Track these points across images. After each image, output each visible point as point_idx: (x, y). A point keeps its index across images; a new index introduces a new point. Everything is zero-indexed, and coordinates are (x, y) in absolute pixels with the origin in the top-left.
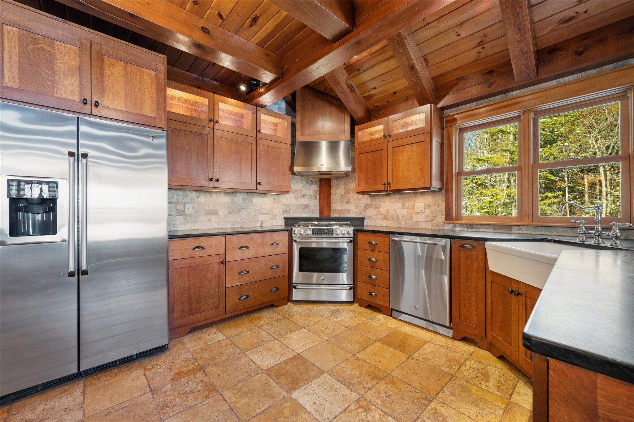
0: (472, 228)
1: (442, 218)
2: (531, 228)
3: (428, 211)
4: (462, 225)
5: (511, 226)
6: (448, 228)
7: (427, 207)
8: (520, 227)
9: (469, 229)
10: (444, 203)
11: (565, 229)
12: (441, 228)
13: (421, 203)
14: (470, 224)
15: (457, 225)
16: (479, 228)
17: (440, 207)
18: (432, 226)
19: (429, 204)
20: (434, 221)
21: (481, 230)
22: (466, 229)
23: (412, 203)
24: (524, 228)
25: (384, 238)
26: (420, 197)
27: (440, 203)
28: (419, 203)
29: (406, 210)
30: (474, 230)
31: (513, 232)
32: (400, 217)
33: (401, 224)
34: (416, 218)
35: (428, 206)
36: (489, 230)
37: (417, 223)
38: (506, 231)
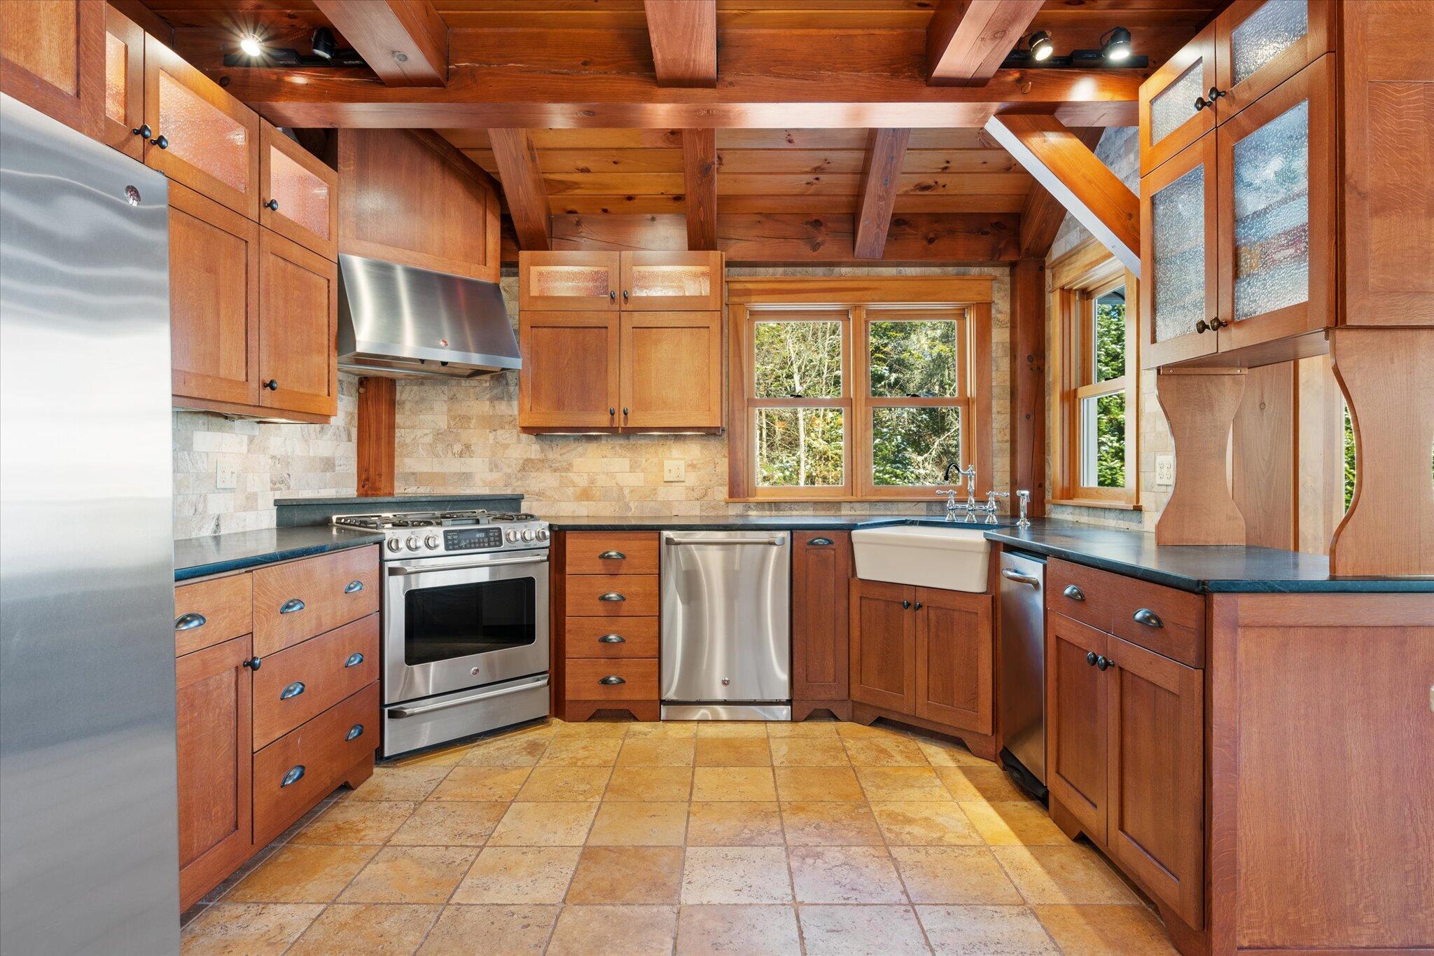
0: (778, 509)
1: (722, 493)
2: (867, 505)
3: (692, 479)
4: (761, 505)
5: (839, 503)
6: (734, 513)
7: (690, 468)
8: (852, 505)
9: (774, 513)
10: (726, 460)
11: (908, 504)
12: (721, 513)
13: (676, 459)
14: (775, 503)
15: (752, 506)
16: (791, 509)
17: (718, 469)
18: (701, 510)
19: (695, 462)
20: (705, 498)
21: (794, 513)
22: (768, 513)
23: (655, 460)
24: (857, 505)
25: (643, 542)
26: (673, 446)
27: (717, 460)
28: (674, 459)
29: (641, 475)
30: (781, 513)
31: (843, 512)
32: (626, 492)
33: (628, 508)
34: (664, 493)
35: (693, 466)
36: (806, 513)
37: (668, 504)
38: (832, 513)
